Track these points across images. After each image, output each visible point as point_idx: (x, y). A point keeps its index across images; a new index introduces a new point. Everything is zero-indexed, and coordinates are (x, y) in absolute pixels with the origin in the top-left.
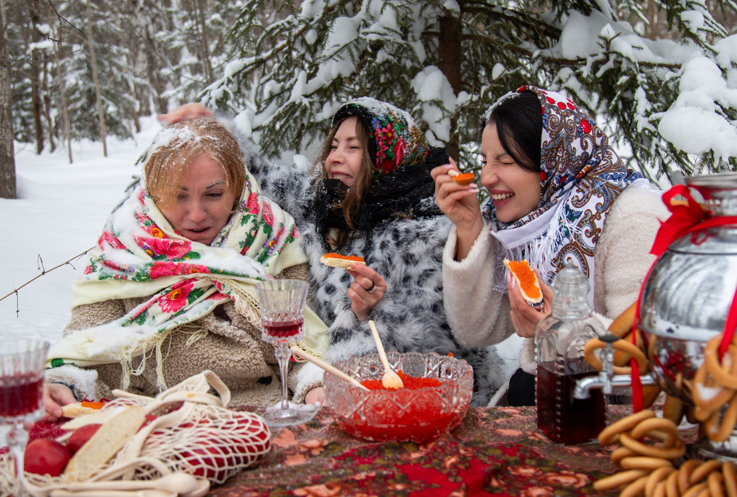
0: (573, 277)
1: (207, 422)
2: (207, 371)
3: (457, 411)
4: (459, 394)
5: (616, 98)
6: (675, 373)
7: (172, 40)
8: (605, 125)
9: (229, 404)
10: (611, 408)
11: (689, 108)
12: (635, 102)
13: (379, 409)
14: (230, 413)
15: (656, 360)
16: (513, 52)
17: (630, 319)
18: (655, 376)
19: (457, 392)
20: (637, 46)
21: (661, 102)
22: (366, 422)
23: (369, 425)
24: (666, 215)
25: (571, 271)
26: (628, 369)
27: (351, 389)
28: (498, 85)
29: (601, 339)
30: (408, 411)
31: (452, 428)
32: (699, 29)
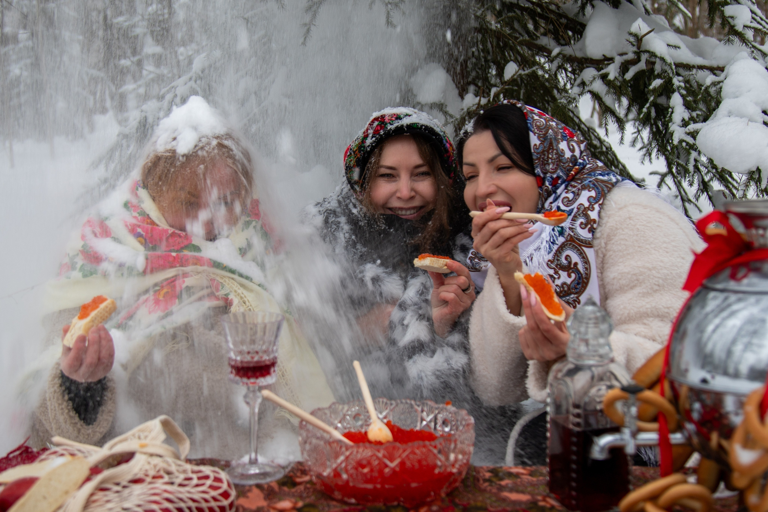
0: (592, 316)
1: (161, 477)
2: (163, 417)
3: (455, 470)
4: (457, 450)
5: (648, 105)
6: (710, 431)
7: (134, 26)
8: (636, 135)
9: (187, 456)
10: (635, 469)
11: (732, 119)
12: (670, 110)
13: (363, 467)
14: (189, 467)
15: (687, 415)
16: (529, 49)
17: (658, 367)
18: (686, 433)
19: (455, 447)
20: (674, 45)
21: (701, 110)
22: (347, 482)
23: (351, 484)
24: (701, 246)
25: (590, 308)
26: (655, 426)
27: (331, 442)
28: (510, 87)
29: (624, 389)
30: (398, 469)
31: (449, 490)
32: (745, 26)
